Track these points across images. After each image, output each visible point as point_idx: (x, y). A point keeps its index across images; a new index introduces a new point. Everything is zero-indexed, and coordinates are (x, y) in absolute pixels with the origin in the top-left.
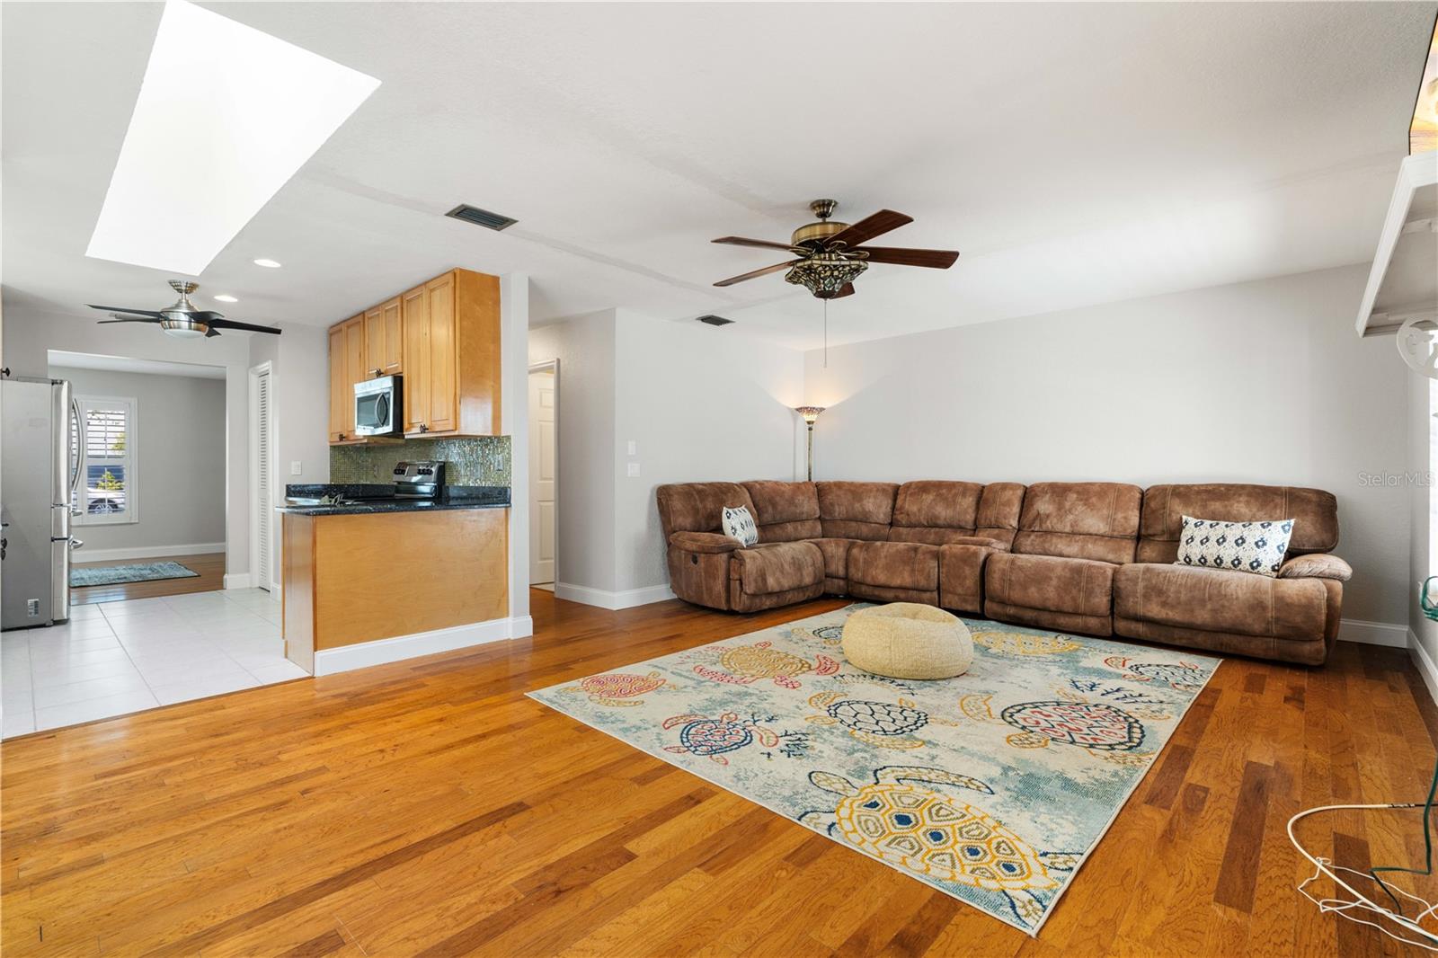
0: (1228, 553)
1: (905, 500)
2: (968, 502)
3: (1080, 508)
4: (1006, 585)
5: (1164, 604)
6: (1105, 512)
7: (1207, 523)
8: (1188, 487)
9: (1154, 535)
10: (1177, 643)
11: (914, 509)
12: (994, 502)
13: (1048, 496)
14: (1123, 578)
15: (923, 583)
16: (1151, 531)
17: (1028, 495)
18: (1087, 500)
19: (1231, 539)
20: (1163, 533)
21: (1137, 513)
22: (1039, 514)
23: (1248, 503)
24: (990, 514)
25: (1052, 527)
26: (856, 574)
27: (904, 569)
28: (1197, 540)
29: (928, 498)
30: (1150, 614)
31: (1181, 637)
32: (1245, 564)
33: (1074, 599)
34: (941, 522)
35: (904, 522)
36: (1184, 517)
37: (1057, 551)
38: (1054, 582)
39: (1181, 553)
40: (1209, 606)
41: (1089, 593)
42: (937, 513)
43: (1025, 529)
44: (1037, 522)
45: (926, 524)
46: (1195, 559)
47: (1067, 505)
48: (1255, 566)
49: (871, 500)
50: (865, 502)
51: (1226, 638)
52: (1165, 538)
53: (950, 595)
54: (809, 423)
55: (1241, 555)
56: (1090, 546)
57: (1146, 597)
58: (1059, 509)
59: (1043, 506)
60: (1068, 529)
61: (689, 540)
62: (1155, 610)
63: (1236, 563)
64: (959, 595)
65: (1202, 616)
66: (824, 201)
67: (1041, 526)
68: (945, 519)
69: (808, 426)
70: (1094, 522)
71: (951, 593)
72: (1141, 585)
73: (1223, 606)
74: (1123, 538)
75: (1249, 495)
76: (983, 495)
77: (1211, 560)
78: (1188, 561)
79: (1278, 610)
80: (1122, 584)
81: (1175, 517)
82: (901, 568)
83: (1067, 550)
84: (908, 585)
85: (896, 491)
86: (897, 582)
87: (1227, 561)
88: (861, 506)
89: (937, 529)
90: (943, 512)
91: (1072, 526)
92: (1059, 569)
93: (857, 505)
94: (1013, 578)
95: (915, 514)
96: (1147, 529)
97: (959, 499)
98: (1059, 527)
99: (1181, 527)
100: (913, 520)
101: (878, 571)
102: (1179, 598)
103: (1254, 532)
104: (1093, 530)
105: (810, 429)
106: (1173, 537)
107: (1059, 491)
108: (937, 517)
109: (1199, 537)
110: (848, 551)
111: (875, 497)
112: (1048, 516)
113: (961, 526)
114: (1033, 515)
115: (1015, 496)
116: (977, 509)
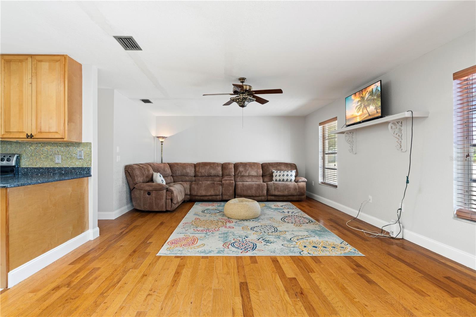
0: (285, 178)
1: (199, 168)
2: (220, 169)
3: (250, 169)
4: (242, 191)
5: (278, 191)
6: (256, 170)
7: (279, 171)
8: (272, 163)
9: (266, 175)
10: (280, 200)
11: (203, 171)
12: (228, 168)
13: (242, 166)
14: (269, 186)
15: (218, 193)
16: (266, 174)
17: (236, 166)
18: (251, 167)
19: (285, 175)
20: (268, 174)
21: (261, 170)
22: (240, 171)
23: (284, 167)
24: (227, 172)
25: (244, 174)
26: (194, 193)
27: (211, 190)
28: (278, 176)
29: (208, 167)
30: (275, 194)
31: (281, 198)
32: (289, 180)
33: (259, 193)
34: (212, 175)
35: (200, 175)
36: (273, 170)
37: (246, 181)
38: (254, 189)
39: (274, 178)
40: (287, 191)
41: (262, 191)
42: (211, 172)
43: (236, 175)
44: (240, 173)
45: (207, 175)
46: (278, 180)
47: (247, 168)
48: (291, 180)
49: (189, 169)
50: (187, 169)
51: (290, 197)
52: (269, 176)
53: (225, 196)
54: (162, 142)
55: (288, 178)
56: (253, 179)
57: (275, 190)
58: (245, 170)
59: (241, 169)
60: (247, 175)
62: (277, 193)
63: (287, 180)
64: (228, 195)
65: (286, 193)
66: (244, 78)
67: (240, 174)
68: (214, 174)
69: (161, 143)
70: (253, 173)
71: (225, 195)
72: (273, 187)
73: (289, 190)
74: (260, 176)
75: (284, 165)
76: (224, 166)
77: (281, 180)
78: (276, 180)
79: (299, 189)
81: (271, 171)
82: (210, 189)
83: (248, 180)
84: (213, 194)
85: (195, 166)
86: (209, 194)
87: (285, 180)
88: (186, 171)
89: (211, 177)
90: (213, 172)
91: (248, 174)
92: (255, 185)
93: (184, 170)
94: (244, 189)
95: (203, 173)
96: (265, 174)
97: (217, 167)
98: (245, 174)
99: (272, 173)
100: (203, 174)
101: (202, 191)
102: (281, 189)
103: (290, 173)
104: (253, 175)
105: (162, 144)
106: (271, 176)
107: (245, 165)
108: (211, 173)
109: (277, 175)
110: (191, 186)
111: (190, 168)
112: (242, 171)
113: (218, 176)
114: (238, 171)
115: (232, 166)
116: (222, 170)
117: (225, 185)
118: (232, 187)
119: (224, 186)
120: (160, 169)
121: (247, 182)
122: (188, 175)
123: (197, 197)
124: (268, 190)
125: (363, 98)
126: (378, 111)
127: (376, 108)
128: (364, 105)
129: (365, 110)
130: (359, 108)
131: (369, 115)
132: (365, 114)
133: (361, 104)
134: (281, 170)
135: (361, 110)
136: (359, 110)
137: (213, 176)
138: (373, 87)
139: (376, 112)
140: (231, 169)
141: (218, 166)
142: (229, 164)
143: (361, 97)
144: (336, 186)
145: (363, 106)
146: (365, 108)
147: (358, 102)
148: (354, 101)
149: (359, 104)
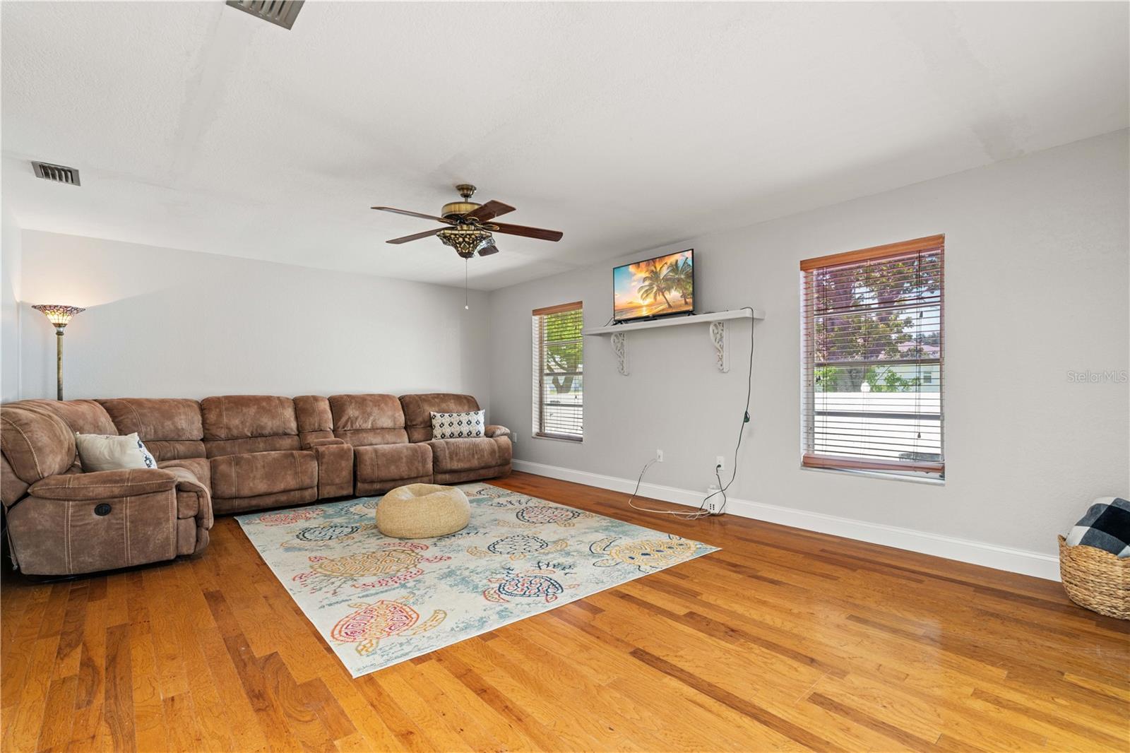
0: (465, 429)
1: (220, 415)
2: (289, 413)
3: (376, 410)
4: (376, 468)
5: (459, 460)
6: (390, 413)
7: (447, 415)
8: (426, 395)
9: (416, 425)
10: (462, 481)
11: (236, 422)
12: (314, 411)
13: (353, 404)
14: (439, 450)
15: (307, 481)
16: (414, 423)
17: (337, 404)
18: (379, 406)
19: (464, 422)
20: (421, 423)
21: (402, 412)
22: (349, 418)
23: (455, 402)
24: (312, 421)
25: (360, 426)
26: (227, 490)
27: (286, 474)
28: (446, 425)
29: (252, 410)
30: (453, 468)
31: (464, 477)
32: (474, 433)
33: (417, 469)
34: (266, 432)
35: (223, 436)
36: (432, 413)
37: (369, 442)
38: (404, 460)
39: (437, 432)
40: (476, 457)
41: (424, 462)
42: (262, 424)
43: (340, 429)
44: (349, 423)
45: (250, 435)
46: (448, 434)
47: (369, 410)
48: (478, 434)
49: (183, 417)
50: (176, 419)
51: (482, 472)
52: (422, 426)
53: (328, 487)
54: (59, 325)
55: (471, 429)
56: (387, 436)
57: (451, 458)
58: (364, 413)
59: (352, 412)
60: (369, 426)
61: (92, 483)
62: (456, 465)
63: (469, 434)
64: (337, 484)
65: (475, 463)
67: (352, 426)
68: (272, 428)
69: (55, 330)
70: (386, 422)
71: (329, 485)
72: (447, 452)
73: (481, 455)
74: (400, 428)
75: (454, 399)
76: (302, 406)
77: (456, 434)
78: (443, 436)
79: (499, 452)
80: (439, 453)
81: (427, 414)
82: (283, 473)
83: (374, 441)
84: (292, 487)
85: (205, 407)
86: (281, 486)
87: (465, 433)
88: (173, 424)
89: (264, 439)
90: (269, 424)
91: (372, 424)
93: (168, 424)
94: (379, 463)
95: (237, 427)
96: (411, 422)
97: (280, 410)
98: (364, 426)
99: (431, 418)
100: (235, 432)
101: (257, 481)
102: (464, 455)
103: (473, 417)
104: (385, 425)
105: (59, 334)
106: (429, 425)
107: (362, 401)
108: (263, 428)
109: (444, 423)
110: (214, 468)
111: (185, 414)
112: (357, 419)
113: (286, 434)
114: (344, 419)
115: (325, 406)
116: (297, 418)
117: (326, 457)
118: (348, 460)
119: (324, 460)
120: (81, 422)
121: (371, 444)
122: (179, 436)
123: (237, 503)
124: (436, 460)
125: (655, 276)
126: (687, 300)
127: (684, 296)
128: (658, 286)
129: (661, 296)
130: (647, 291)
131: (670, 306)
132: (661, 304)
133: (651, 286)
134: (450, 412)
135: (652, 295)
136: (647, 296)
137: (270, 435)
138: (680, 258)
139: (683, 302)
140: (324, 412)
141: (284, 407)
142: (315, 399)
143: (653, 271)
144: (580, 440)
145: (655, 288)
146: (661, 293)
147: (645, 279)
148: (635, 278)
149: (647, 283)
